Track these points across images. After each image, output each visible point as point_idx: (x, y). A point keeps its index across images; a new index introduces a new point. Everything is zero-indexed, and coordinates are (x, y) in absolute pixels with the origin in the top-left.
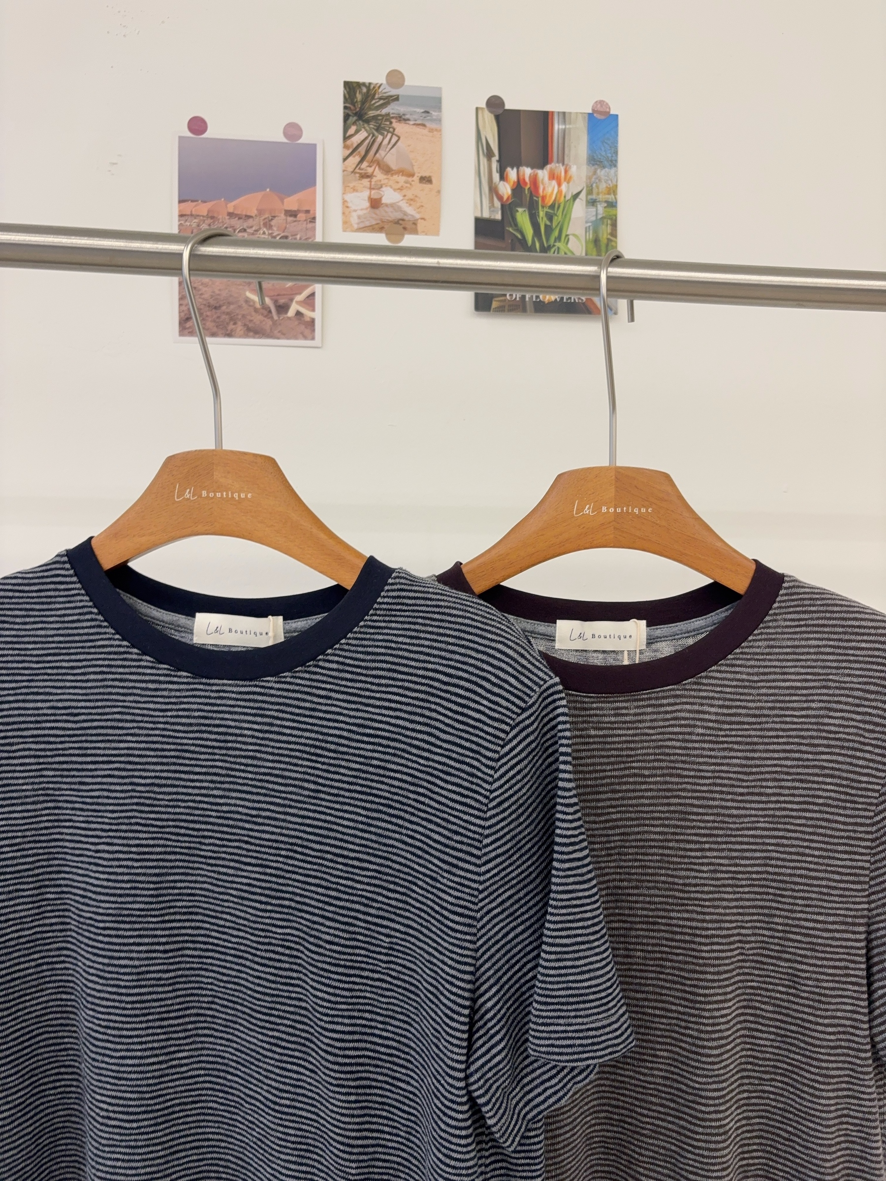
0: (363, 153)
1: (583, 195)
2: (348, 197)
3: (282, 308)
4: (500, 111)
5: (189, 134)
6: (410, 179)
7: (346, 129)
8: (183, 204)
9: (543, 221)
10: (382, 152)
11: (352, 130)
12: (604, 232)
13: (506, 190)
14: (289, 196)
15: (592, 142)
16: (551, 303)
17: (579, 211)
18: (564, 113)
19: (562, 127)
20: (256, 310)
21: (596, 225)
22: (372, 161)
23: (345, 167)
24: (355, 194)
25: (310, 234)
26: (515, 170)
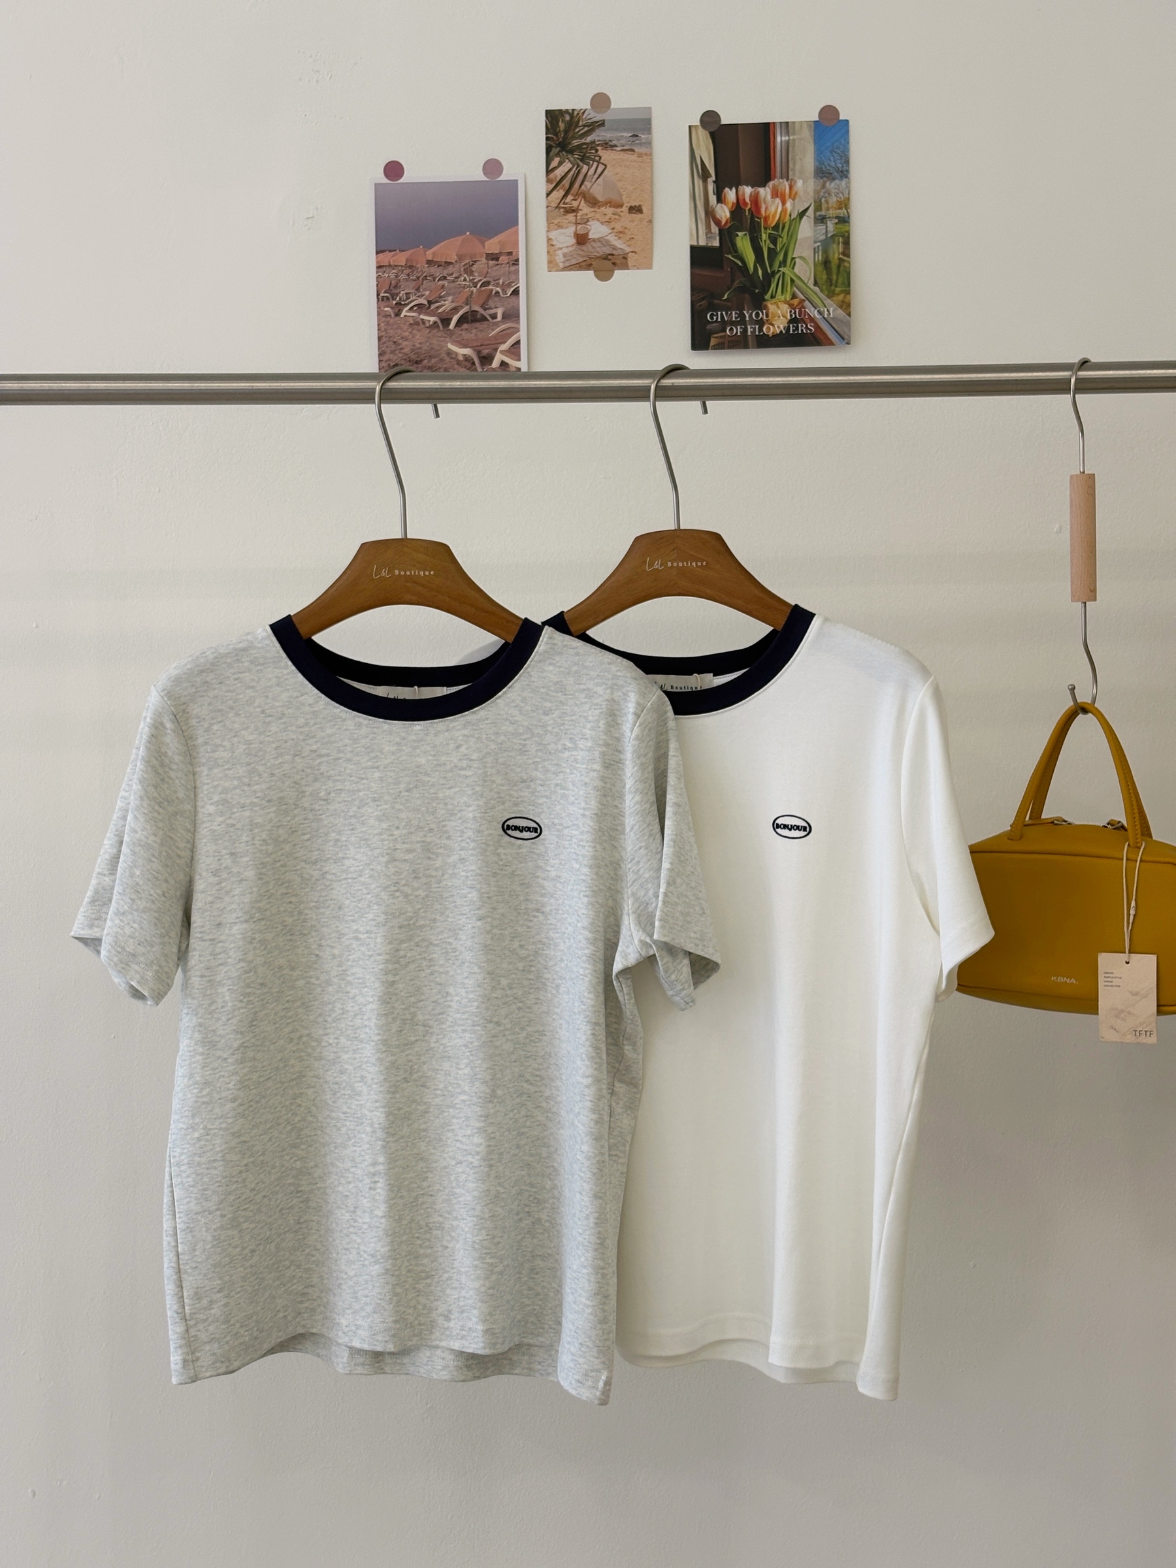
0: (567, 186)
1: (811, 212)
2: (553, 234)
3: (486, 360)
4: (713, 130)
5: (386, 181)
6: (619, 210)
7: (548, 164)
8: (381, 255)
9: (765, 245)
10: (587, 184)
11: (557, 160)
12: (836, 252)
13: (723, 213)
14: (491, 238)
15: (819, 153)
16: (775, 336)
17: (806, 230)
18: (787, 123)
19: (785, 138)
20: (459, 363)
21: (826, 244)
22: (577, 194)
23: (549, 202)
24: (560, 231)
25: (513, 277)
26: (734, 189)
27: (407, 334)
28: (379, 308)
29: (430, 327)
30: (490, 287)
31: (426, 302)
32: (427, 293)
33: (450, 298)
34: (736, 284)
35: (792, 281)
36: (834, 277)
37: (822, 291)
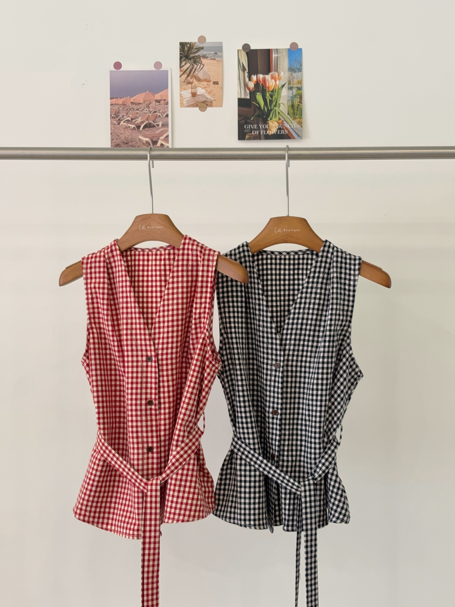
0: (188, 73)
1: (286, 85)
2: (182, 92)
3: (155, 143)
4: (248, 51)
5: (114, 70)
6: (209, 83)
7: (181, 63)
8: (112, 100)
9: (268, 98)
10: (196, 72)
11: (184, 63)
12: (296, 101)
13: (251, 85)
14: (157, 93)
15: (290, 61)
16: (272, 135)
17: (285, 92)
18: (277, 49)
19: (276, 55)
20: (144, 144)
21: (293, 98)
22: (192, 76)
23: (181, 79)
24: (185, 91)
25: (166, 110)
26: (256, 76)
27: (122, 132)
28: (111, 121)
29: (132, 129)
30: (157, 113)
31: (130, 119)
32: (131, 115)
33: (140, 118)
34: (256, 114)
35: (279, 113)
36: (296, 111)
37: (291, 117)
